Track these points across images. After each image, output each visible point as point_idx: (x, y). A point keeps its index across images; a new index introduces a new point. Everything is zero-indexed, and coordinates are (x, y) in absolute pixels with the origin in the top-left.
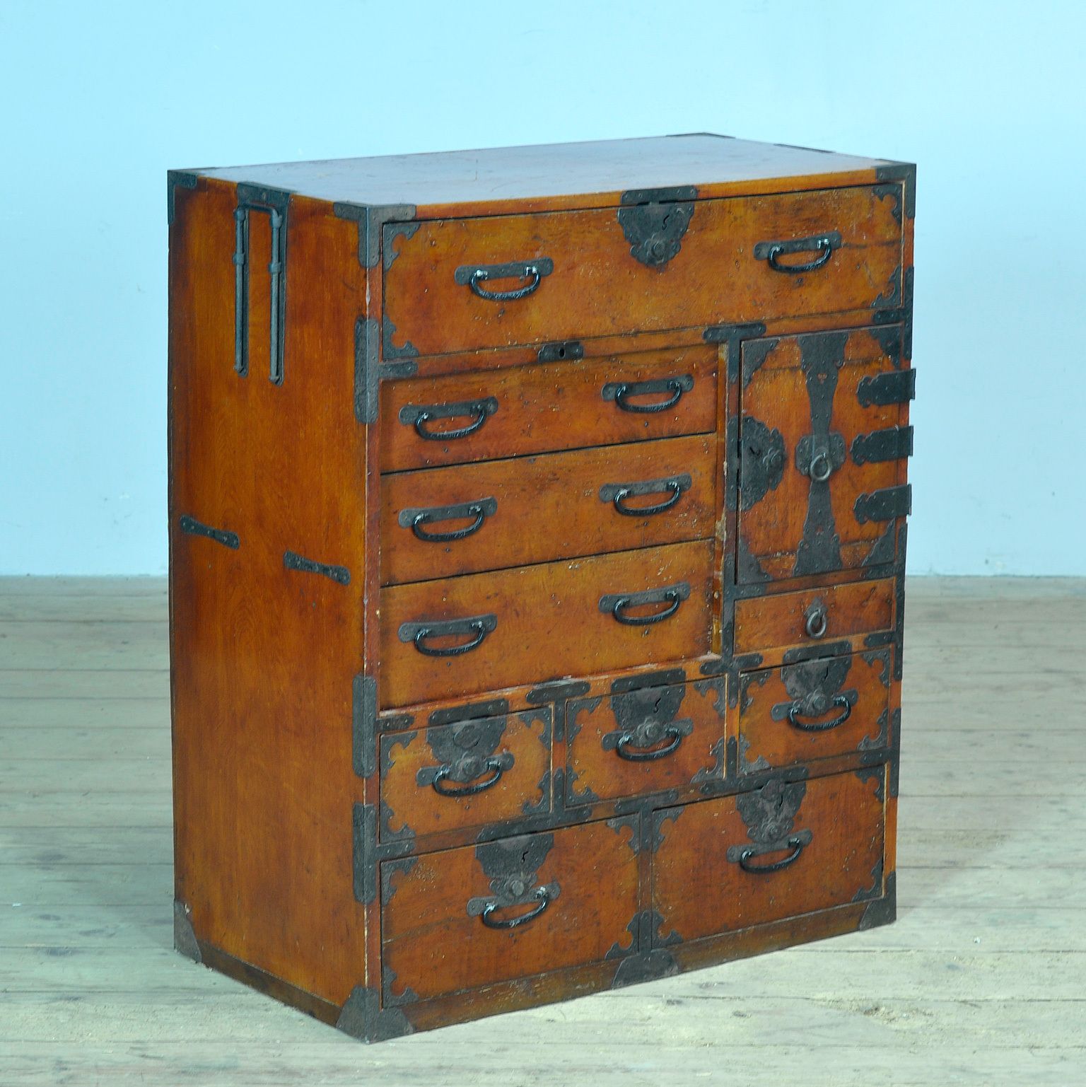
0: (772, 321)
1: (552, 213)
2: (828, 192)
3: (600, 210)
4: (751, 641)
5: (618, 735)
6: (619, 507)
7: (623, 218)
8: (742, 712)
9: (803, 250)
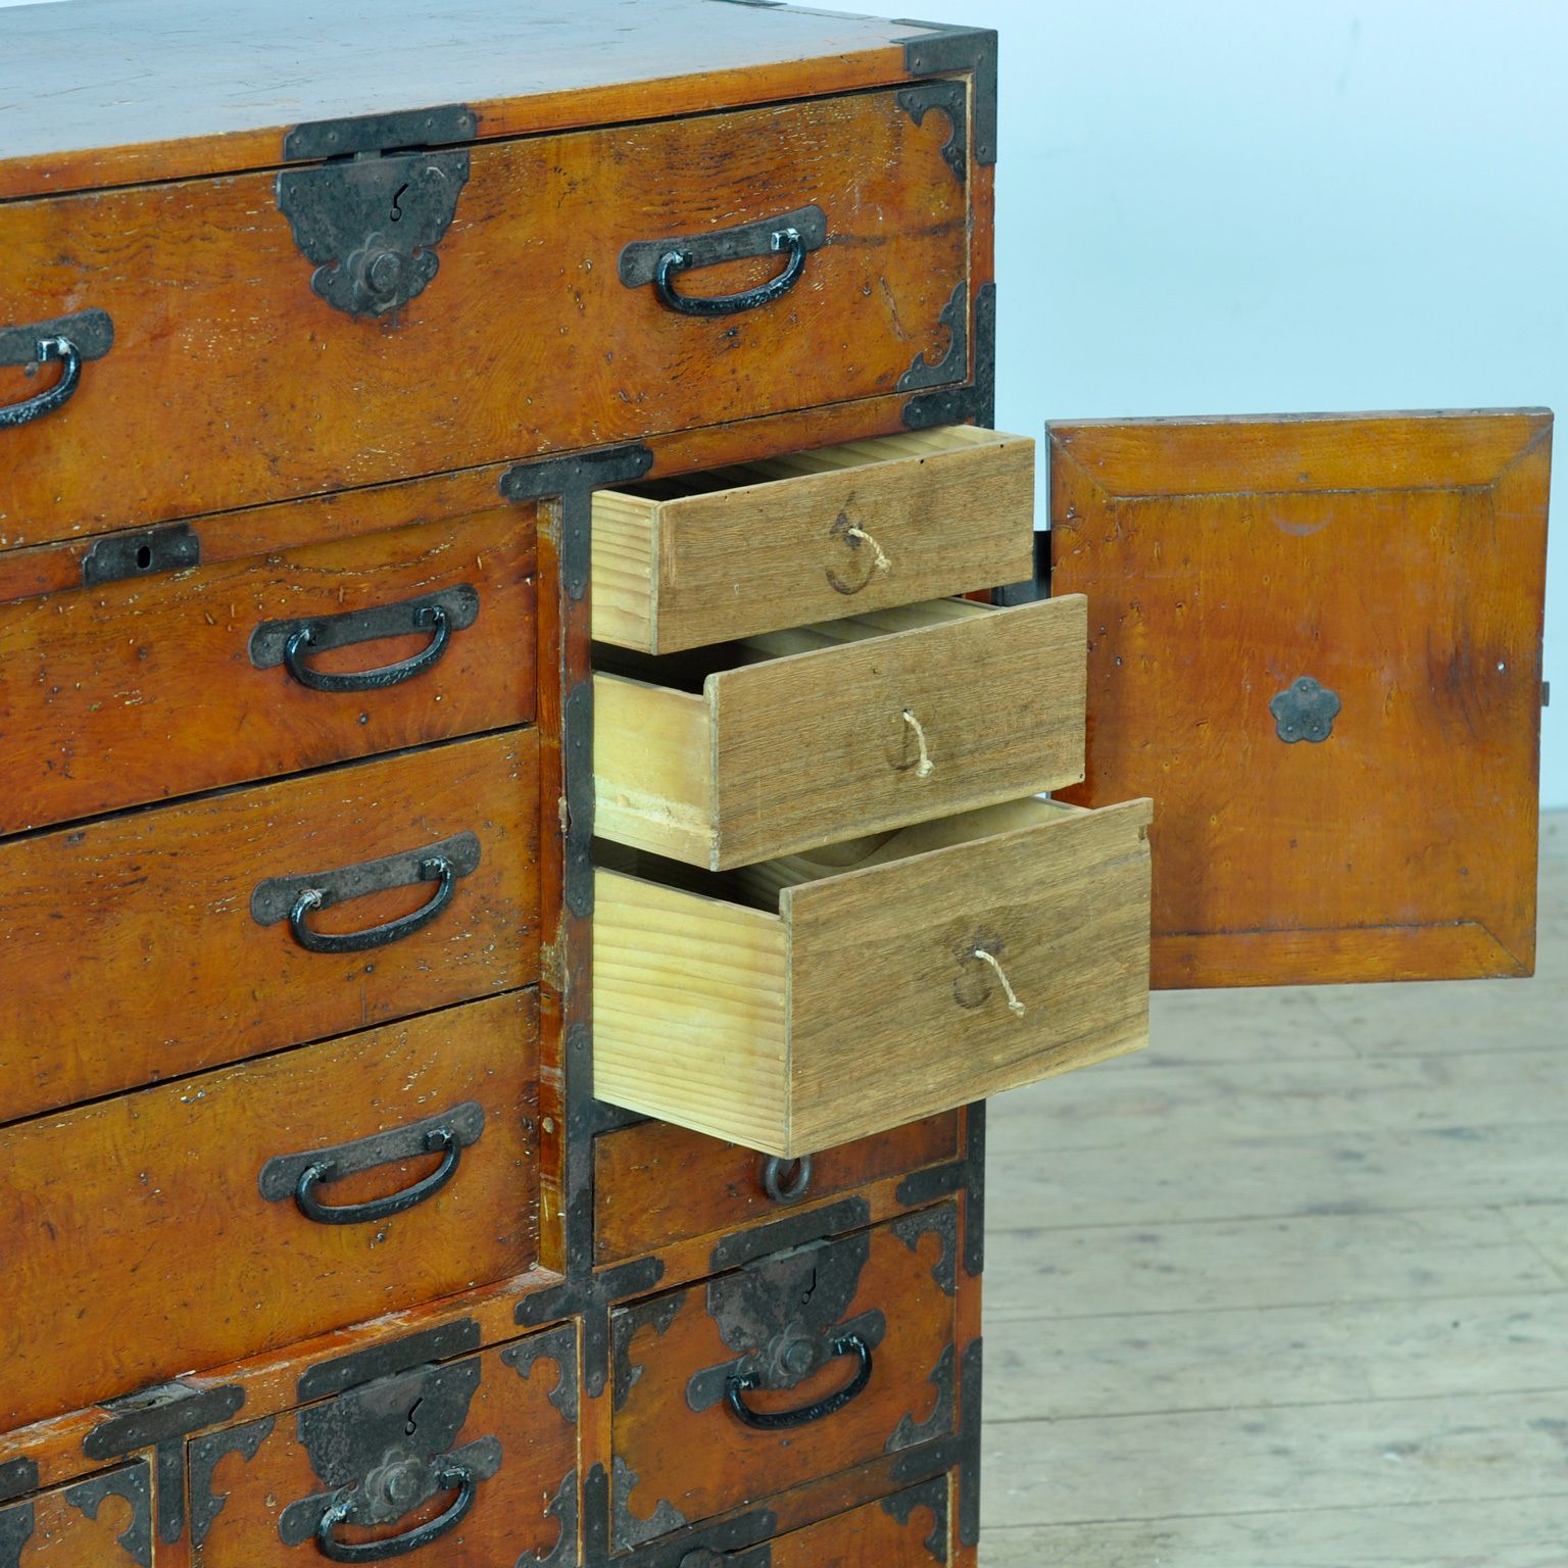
0: (669, 438)
1: (106, 193)
2: (792, 108)
3: (230, 180)
4: (635, 1229)
5: (318, 1502)
6: (298, 934)
7: (292, 198)
8: (618, 1401)
9: (737, 256)
